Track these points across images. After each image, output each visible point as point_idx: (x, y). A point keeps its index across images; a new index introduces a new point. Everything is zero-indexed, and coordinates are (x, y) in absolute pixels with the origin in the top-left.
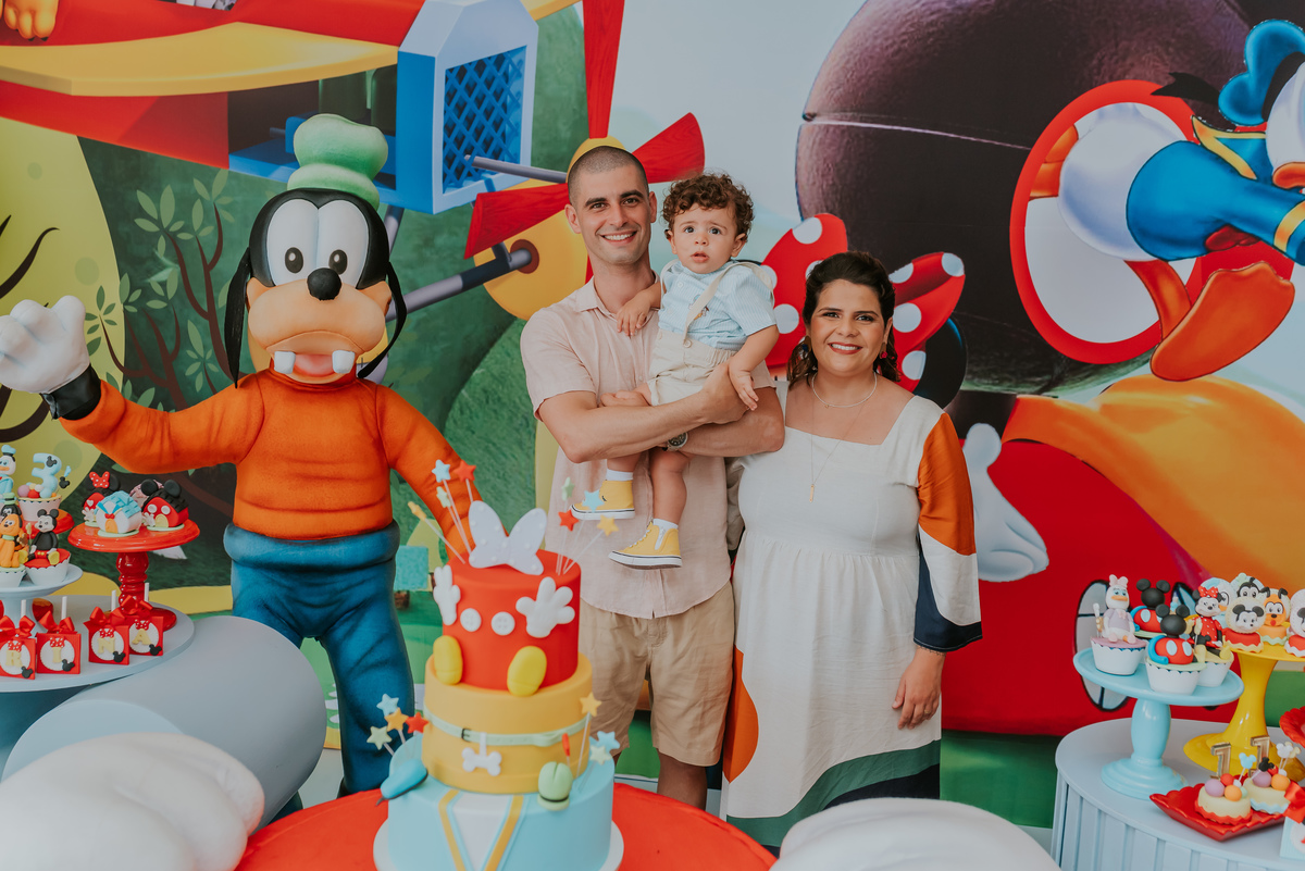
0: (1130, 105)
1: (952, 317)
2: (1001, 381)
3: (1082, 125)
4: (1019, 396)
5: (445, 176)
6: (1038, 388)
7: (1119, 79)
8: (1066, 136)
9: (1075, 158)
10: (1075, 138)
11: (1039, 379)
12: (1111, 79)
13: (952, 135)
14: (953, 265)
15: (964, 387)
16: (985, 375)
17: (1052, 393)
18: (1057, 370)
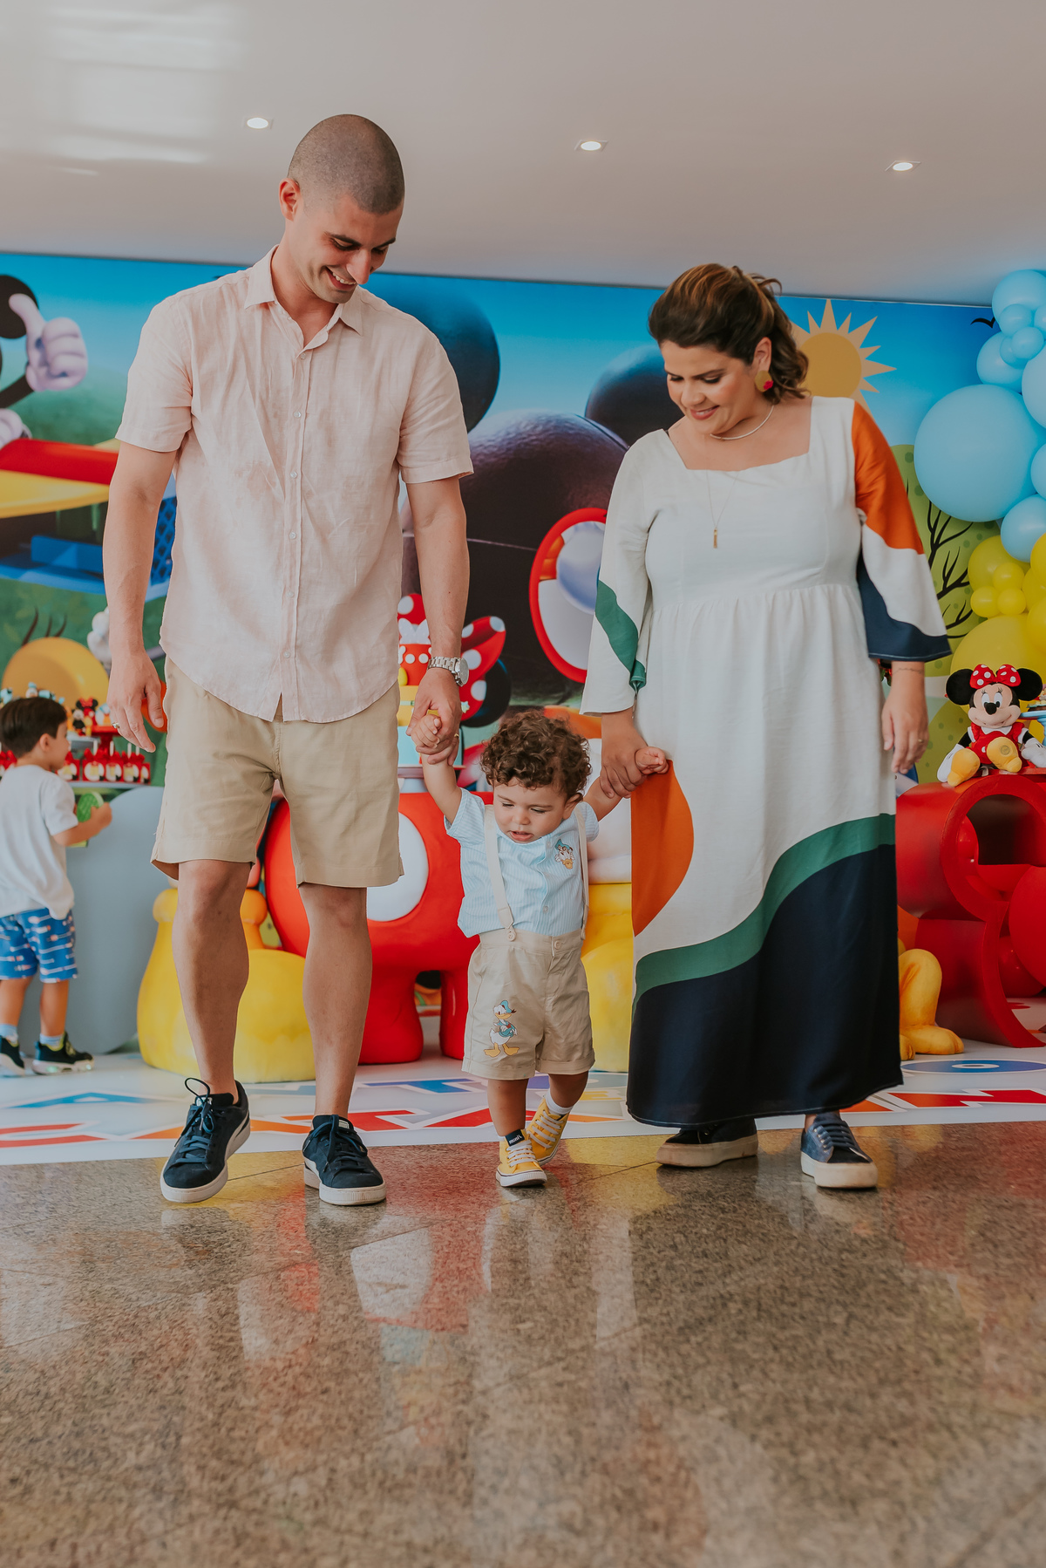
0: (592, 523)
1: (501, 657)
2: (534, 698)
3: (566, 535)
4: (547, 707)
5: (152, 575)
6: (556, 701)
7: (584, 507)
8: (556, 543)
9: (564, 555)
10: (562, 543)
11: (556, 695)
12: (580, 507)
13: (489, 543)
14: (497, 624)
15: (512, 703)
16: (523, 694)
17: (565, 704)
18: (567, 689)
